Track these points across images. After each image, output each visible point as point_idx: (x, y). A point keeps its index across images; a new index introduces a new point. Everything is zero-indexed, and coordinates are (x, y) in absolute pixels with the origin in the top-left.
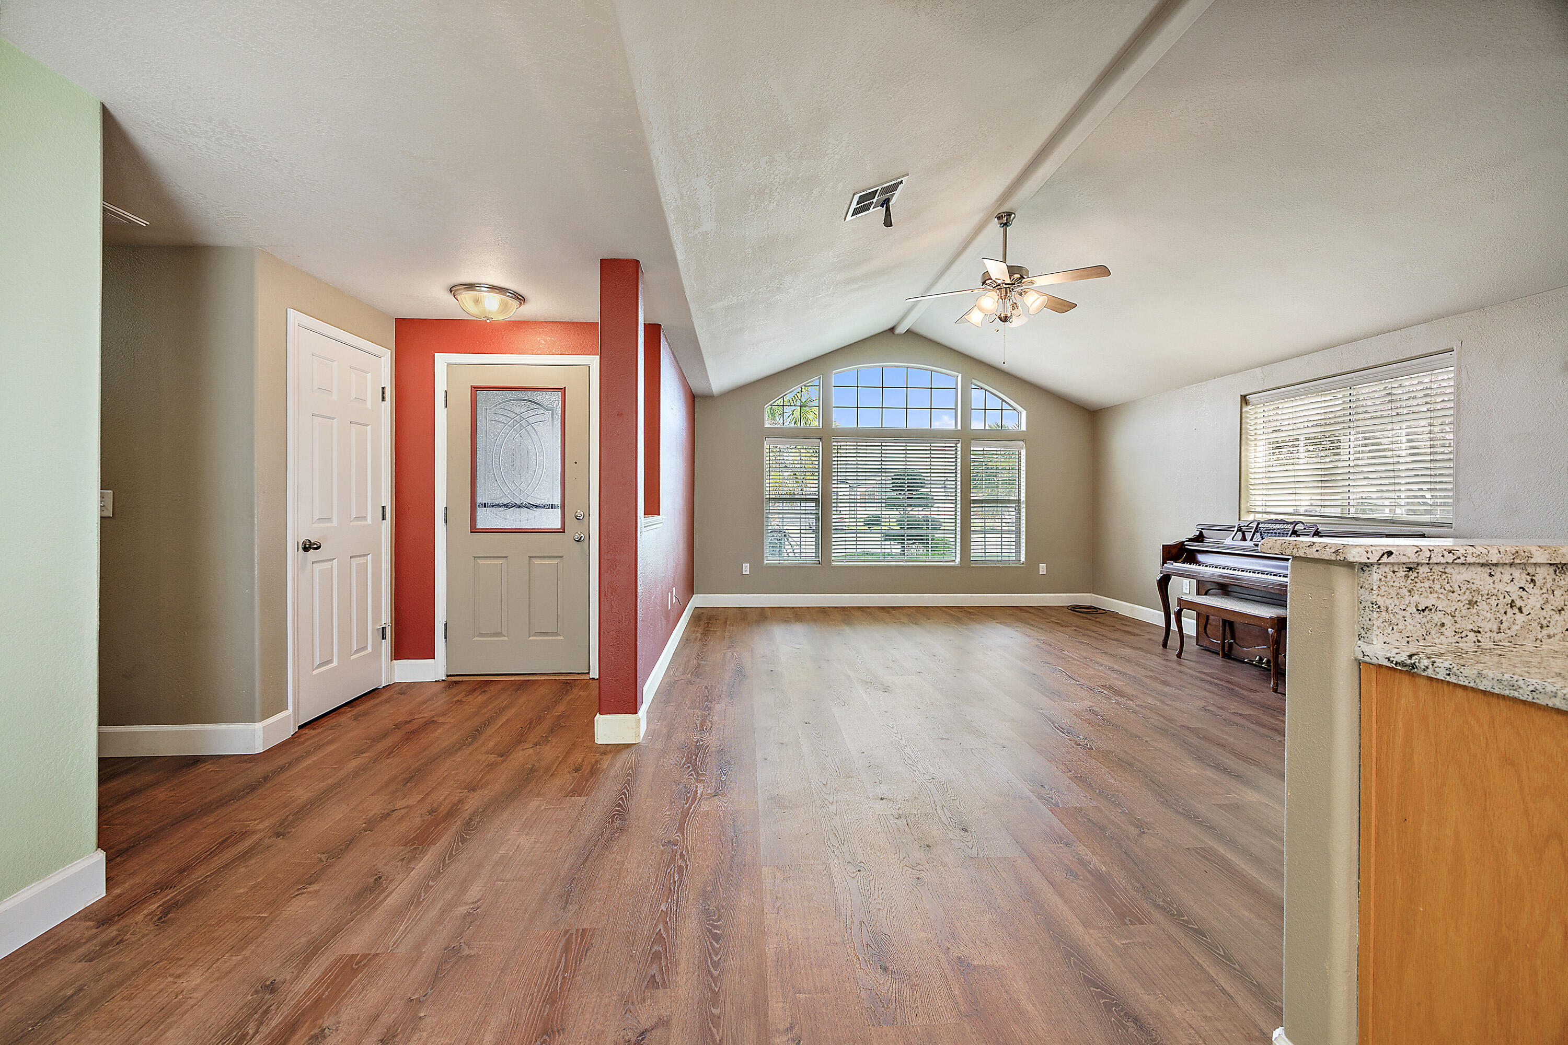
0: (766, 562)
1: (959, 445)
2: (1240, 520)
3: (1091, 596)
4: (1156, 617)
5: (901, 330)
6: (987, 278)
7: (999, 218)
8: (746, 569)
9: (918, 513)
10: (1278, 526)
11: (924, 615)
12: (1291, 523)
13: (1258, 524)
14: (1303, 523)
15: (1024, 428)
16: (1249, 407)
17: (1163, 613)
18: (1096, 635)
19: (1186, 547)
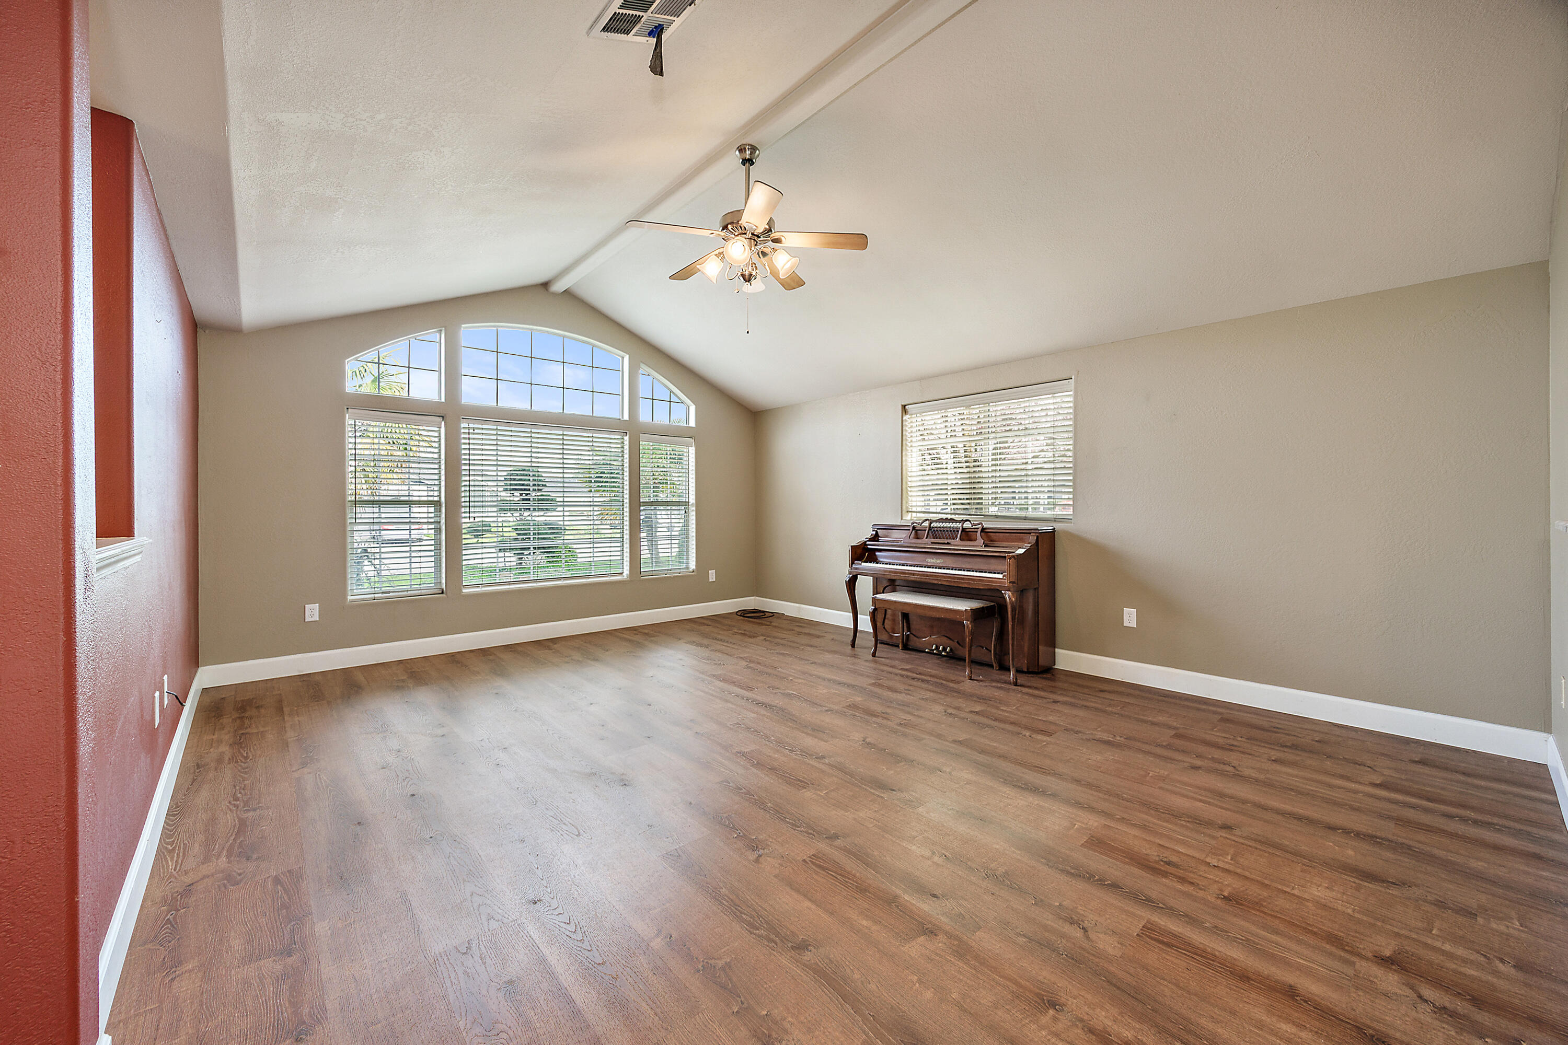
0: (350, 598)
1: (627, 438)
2: (902, 519)
3: (755, 599)
4: (844, 619)
5: (559, 287)
6: (729, 221)
7: (741, 150)
8: (313, 612)
9: (540, 518)
10: (945, 525)
11: (596, 645)
12: (960, 522)
13: (931, 523)
14: (970, 521)
15: (692, 423)
16: (908, 416)
17: (851, 614)
18: (786, 643)
19: (869, 547)
